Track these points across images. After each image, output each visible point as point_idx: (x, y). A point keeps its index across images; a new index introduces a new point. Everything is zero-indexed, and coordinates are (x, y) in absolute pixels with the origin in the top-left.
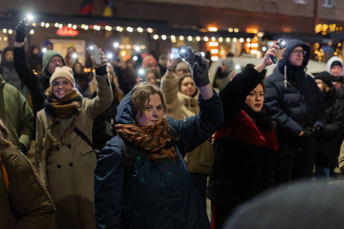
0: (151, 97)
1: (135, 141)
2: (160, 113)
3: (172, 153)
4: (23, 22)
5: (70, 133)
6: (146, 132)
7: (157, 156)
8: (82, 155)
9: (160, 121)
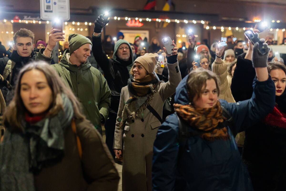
0: (208, 82)
1: (190, 121)
2: (215, 96)
3: (223, 133)
4: (101, 17)
5: (144, 109)
6: (200, 113)
7: (209, 135)
8: (152, 129)
9: (215, 104)
